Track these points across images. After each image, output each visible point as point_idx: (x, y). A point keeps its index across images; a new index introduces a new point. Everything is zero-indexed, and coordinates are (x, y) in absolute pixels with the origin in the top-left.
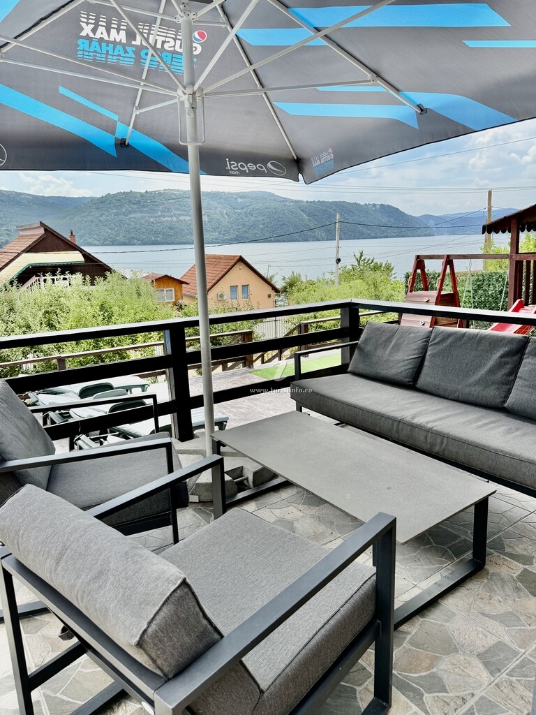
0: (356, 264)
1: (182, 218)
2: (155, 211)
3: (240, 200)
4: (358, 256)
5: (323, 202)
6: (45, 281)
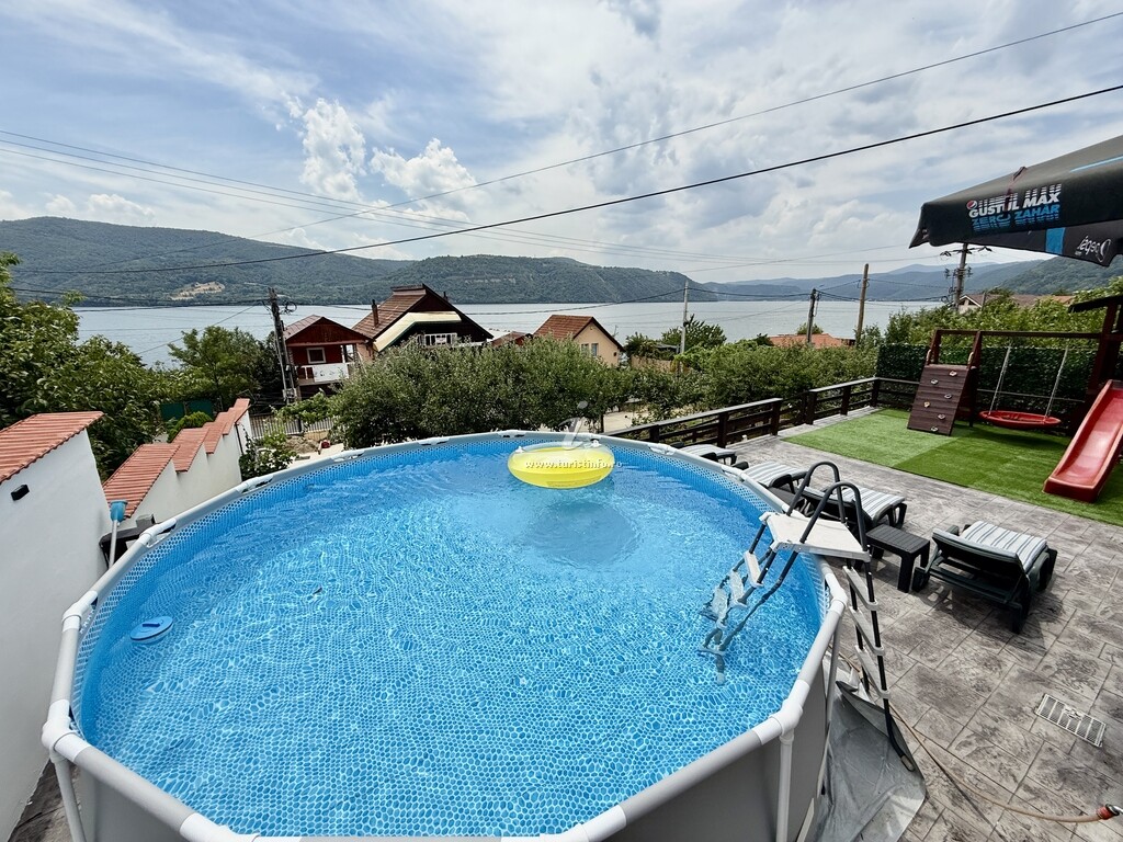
1: (492, 280)
2: (469, 274)
3: (544, 265)
6: (428, 338)
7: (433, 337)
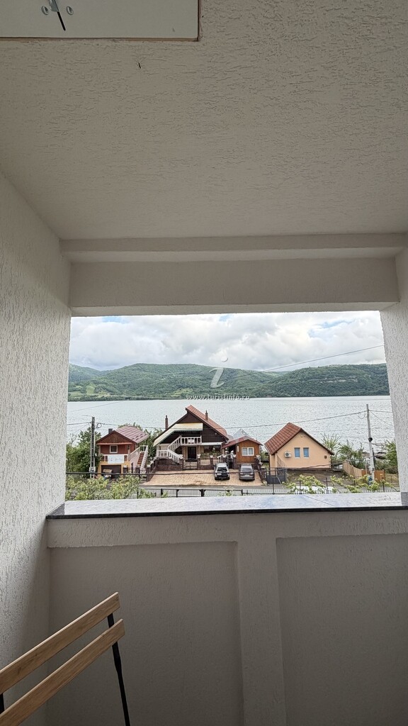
1: (340, 381)
6: (183, 439)
7: (186, 439)
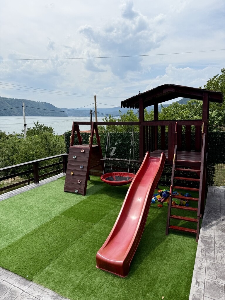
0: (35, 126)
4: (36, 123)
5: (18, 99)
